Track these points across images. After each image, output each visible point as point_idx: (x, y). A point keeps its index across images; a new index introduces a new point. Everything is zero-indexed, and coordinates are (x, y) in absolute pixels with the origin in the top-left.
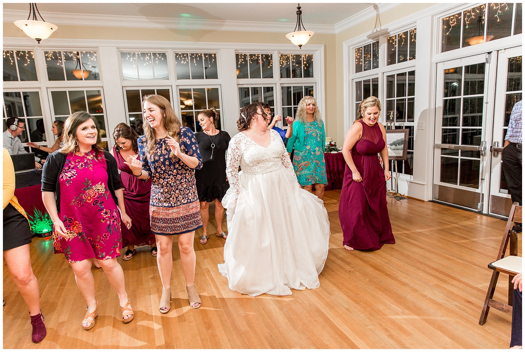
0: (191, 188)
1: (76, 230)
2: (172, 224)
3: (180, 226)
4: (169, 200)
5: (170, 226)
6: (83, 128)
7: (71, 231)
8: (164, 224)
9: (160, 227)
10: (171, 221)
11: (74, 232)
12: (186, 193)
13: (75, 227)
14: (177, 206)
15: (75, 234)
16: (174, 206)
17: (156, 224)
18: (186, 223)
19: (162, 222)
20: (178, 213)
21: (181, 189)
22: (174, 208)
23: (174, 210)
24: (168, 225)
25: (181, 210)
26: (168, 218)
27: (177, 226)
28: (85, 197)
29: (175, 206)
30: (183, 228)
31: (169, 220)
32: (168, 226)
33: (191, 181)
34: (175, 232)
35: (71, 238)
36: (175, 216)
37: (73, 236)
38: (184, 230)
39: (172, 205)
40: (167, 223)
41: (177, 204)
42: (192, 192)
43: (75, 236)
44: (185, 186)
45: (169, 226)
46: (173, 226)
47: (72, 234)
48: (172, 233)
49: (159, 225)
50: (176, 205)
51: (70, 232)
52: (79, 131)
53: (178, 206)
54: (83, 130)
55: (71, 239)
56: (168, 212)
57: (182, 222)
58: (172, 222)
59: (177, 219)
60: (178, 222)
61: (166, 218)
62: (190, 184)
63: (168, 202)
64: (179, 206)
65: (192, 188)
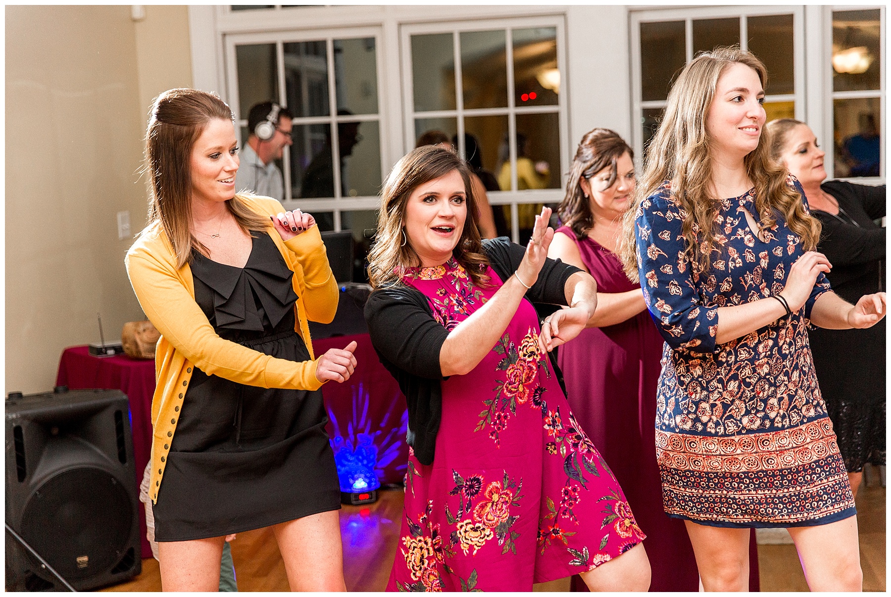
0: (786, 378)
1: (489, 517)
2: (791, 489)
3: (818, 495)
4: (765, 406)
5: (784, 496)
6: (426, 196)
7: (474, 523)
8: (759, 492)
9: (746, 505)
10: (783, 480)
11: (484, 524)
12: (761, 395)
13: (488, 509)
14: (791, 427)
15: (487, 532)
16: (780, 425)
17: (731, 495)
18: (836, 484)
19: (752, 487)
20: (801, 449)
21: (748, 380)
22: (782, 434)
23: (784, 441)
24: (774, 491)
25: (808, 440)
26: (770, 467)
27: (809, 495)
28: (511, 392)
29: (783, 426)
30: (832, 499)
31: (774, 476)
32: (775, 497)
33: (792, 356)
34: (806, 515)
35: (475, 547)
36: (790, 460)
37: (481, 540)
38: (836, 506)
39: (776, 425)
40: (770, 486)
41: (790, 421)
42: (785, 395)
43: (489, 539)
44: (766, 369)
45: (779, 498)
46: (795, 495)
47: (479, 533)
48: (793, 518)
49: (742, 498)
50: (787, 423)
51: (471, 526)
52: (415, 203)
53: (794, 427)
54: (425, 200)
55: (477, 548)
56: (765, 449)
57: (825, 481)
58: (790, 481)
59: (805, 470)
60: (811, 480)
61: (762, 471)
62: (784, 367)
63: (759, 415)
64: (797, 425)
65: (789, 379)
